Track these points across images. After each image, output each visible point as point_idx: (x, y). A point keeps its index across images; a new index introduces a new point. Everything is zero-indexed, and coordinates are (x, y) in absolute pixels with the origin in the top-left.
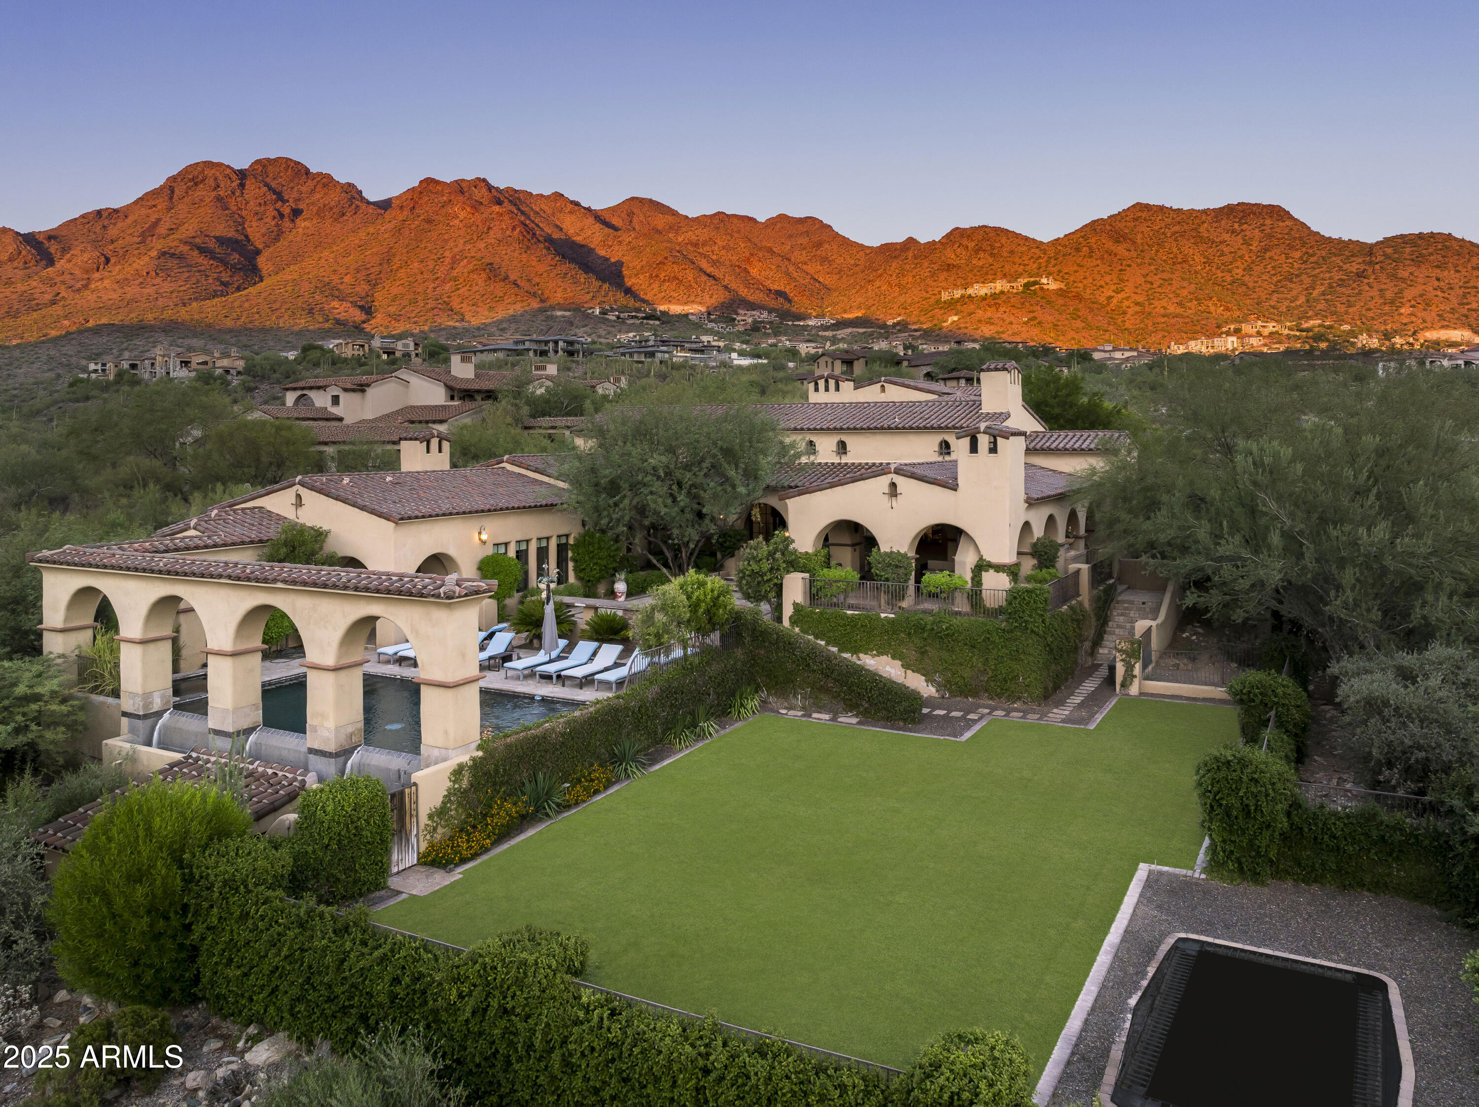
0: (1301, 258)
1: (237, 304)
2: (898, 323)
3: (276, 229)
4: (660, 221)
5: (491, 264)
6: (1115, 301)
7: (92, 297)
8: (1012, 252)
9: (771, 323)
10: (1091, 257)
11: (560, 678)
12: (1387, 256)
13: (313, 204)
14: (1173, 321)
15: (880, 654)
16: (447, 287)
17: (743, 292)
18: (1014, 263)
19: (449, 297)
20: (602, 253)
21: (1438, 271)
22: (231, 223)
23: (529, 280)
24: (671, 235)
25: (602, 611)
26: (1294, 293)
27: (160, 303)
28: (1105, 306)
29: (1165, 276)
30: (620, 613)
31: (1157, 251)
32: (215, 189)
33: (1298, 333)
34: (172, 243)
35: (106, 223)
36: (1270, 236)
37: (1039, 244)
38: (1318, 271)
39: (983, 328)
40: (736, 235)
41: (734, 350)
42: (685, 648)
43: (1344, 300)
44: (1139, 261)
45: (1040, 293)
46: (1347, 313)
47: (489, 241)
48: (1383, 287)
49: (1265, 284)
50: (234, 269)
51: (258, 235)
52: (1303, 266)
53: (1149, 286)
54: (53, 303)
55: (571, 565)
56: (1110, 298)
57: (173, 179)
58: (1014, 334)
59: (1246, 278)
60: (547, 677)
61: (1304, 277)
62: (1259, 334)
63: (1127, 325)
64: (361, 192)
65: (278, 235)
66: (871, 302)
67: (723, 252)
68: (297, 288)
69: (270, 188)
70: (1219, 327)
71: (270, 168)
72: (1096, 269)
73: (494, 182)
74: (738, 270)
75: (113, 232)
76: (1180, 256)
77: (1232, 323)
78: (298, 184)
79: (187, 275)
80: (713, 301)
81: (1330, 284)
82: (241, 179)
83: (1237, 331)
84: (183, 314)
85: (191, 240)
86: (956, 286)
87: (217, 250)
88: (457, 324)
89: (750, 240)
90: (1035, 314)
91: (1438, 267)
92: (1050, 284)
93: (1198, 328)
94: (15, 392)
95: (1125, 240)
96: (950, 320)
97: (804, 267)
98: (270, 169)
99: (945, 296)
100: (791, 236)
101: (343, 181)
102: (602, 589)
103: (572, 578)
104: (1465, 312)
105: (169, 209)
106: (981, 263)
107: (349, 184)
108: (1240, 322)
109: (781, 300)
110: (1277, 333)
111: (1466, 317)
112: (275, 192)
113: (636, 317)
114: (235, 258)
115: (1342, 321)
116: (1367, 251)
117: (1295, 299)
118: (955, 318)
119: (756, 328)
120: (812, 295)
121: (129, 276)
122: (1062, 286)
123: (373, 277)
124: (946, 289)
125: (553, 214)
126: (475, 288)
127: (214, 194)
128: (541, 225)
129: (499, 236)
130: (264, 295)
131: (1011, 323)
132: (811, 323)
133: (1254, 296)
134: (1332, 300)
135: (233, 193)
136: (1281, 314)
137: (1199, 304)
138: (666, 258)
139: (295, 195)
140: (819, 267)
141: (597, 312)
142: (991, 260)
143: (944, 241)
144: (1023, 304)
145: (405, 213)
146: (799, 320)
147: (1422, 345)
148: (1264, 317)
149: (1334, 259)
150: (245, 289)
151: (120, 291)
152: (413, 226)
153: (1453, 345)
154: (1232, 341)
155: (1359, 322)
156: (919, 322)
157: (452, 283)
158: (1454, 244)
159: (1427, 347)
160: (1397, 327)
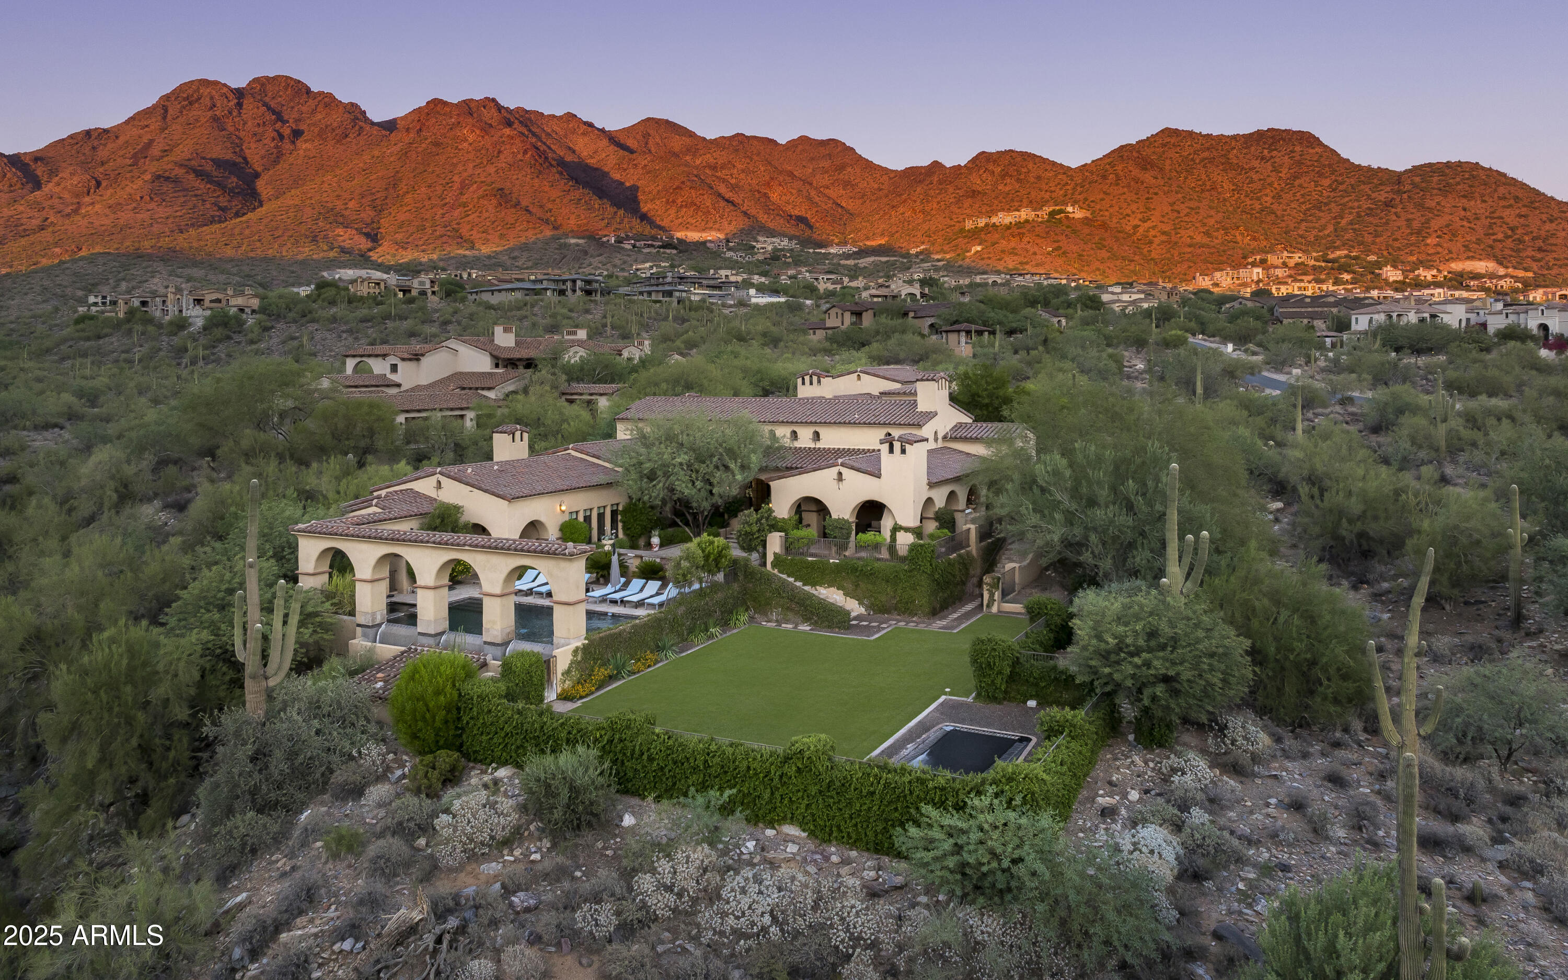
0: (1330, 186)
1: (237, 231)
2: (921, 253)
3: (275, 151)
4: (677, 143)
5: (501, 189)
6: (1141, 230)
7: (84, 222)
8: (1039, 178)
9: (792, 250)
10: (1118, 184)
11: (623, 602)
12: (1413, 184)
13: (314, 125)
14: (1199, 251)
15: (829, 586)
16: (456, 213)
17: (763, 218)
18: (1041, 190)
19: (458, 224)
20: (616, 176)
21: (1464, 201)
22: (229, 145)
23: (541, 207)
24: (688, 158)
25: (646, 559)
26: (1323, 221)
27: (156, 229)
28: (1130, 236)
29: (1193, 204)
30: (658, 560)
31: (1186, 178)
32: (211, 108)
33: (1323, 264)
34: (166, 165)
35: (96, 143)
36: (1300, 163)
37: (1065, 170)
38: (1346, 199)
39: (1006, 259)
40: (755, 158)
41: (752, 285)
42: (701, 583)
43: (1371, 229)
44: (1166, 189)
45: (1065, 222)
46: (1374, 243)
47: (500, 165)
48: (1410, 216)
49: (1294, 213)
50: (233, 194)
51: (257, 157)
52: (1332, 194)
53: (1176, 214)
54: (42, 228)
55: (620, 525)
56: (1136, 227)
57: (166, 98)
58: (1037, 265)
59: (1275, 207)
60: (614, 602)
61: (1333, 205)
62: (1285, 265)
63: (1153, 255)
64: (364, 112)
65: (278, 157)
66: (895, 229)
67: (743, 176)
68: (300, 214)
69: (269, 108)
70: (1245, 258)
71: (269, 87)
72: (1123, 197)
73: (504, 102)
74: (757, 196)
75: (103, 153)
76: (1208, 183)
77: (1258, 253)
78: (299, 103)
79: (183, 199)
80: (732, 227)
81: (1358, 213)
82: (239, 98)
83: (1263, 262)
84: (181, 241)
85: (187, 163)
86: (980, 214)
87: (215, 173)
88: (467, 253)
89: (770, 163)
90: (1061, 244)
91: (1464, 196)
92: (1075, 212)
93: (1224, 258)
94: (13, 326)
95: (1152, 167)
96: (974, 250)
97: (827, 191)
99: (969, 225)
100: (812, 159)
101: (345, 100)
102: (642, 542)
103: (621, 535)
104: (1491, 242)
105: (163, 130)
106: (1007, 189)
107: (352, 104)
108: (1268, 253)
109: (802, 226)
110: (1303, 263)
111: (1492, 247)
112: (274, 112)
113: (652, 246)
114: (233, 181)
115: (1368, 252)
116: (1395, 178)
117: (1323, 228)
118: (979, 248)
119: (775, 257)
120: (834, 221)
121: (121, 201)
122: (1088, 214)
123: (378, 202)
124: (970, 216)
125: (566, 136)
126: (485, 215)
127: (210, 113)
128: (553, 147)
129: (510, 159)
130: (265, 221)
131: (1035, 254)
132: (832, 251)
133: (1283, 225)
134: (1359, 230)
135: (230, 113)
136: (1309, 243)
137: (1226, 234)
138: (683, 183)
139: (295, 115)
140: (842, 192)
141: (613, 240)
142: (1017, 186)
143: (970, 165)
144: (1048, 233)
145: (412, 135)
146: (821, 248)
147: (1445, 277)
148: (1291, 247)
149: (1362, 187)
150: (244, 214)
151: (112, 216)
152: (420, 149)
153: (1476, 276)
154: (1257, 273)
155: (1385, 253)
156: (942, 251)
157: (461, 209)
158: (1481, 173)
159: (1451, 280)
160: (1423, 257)
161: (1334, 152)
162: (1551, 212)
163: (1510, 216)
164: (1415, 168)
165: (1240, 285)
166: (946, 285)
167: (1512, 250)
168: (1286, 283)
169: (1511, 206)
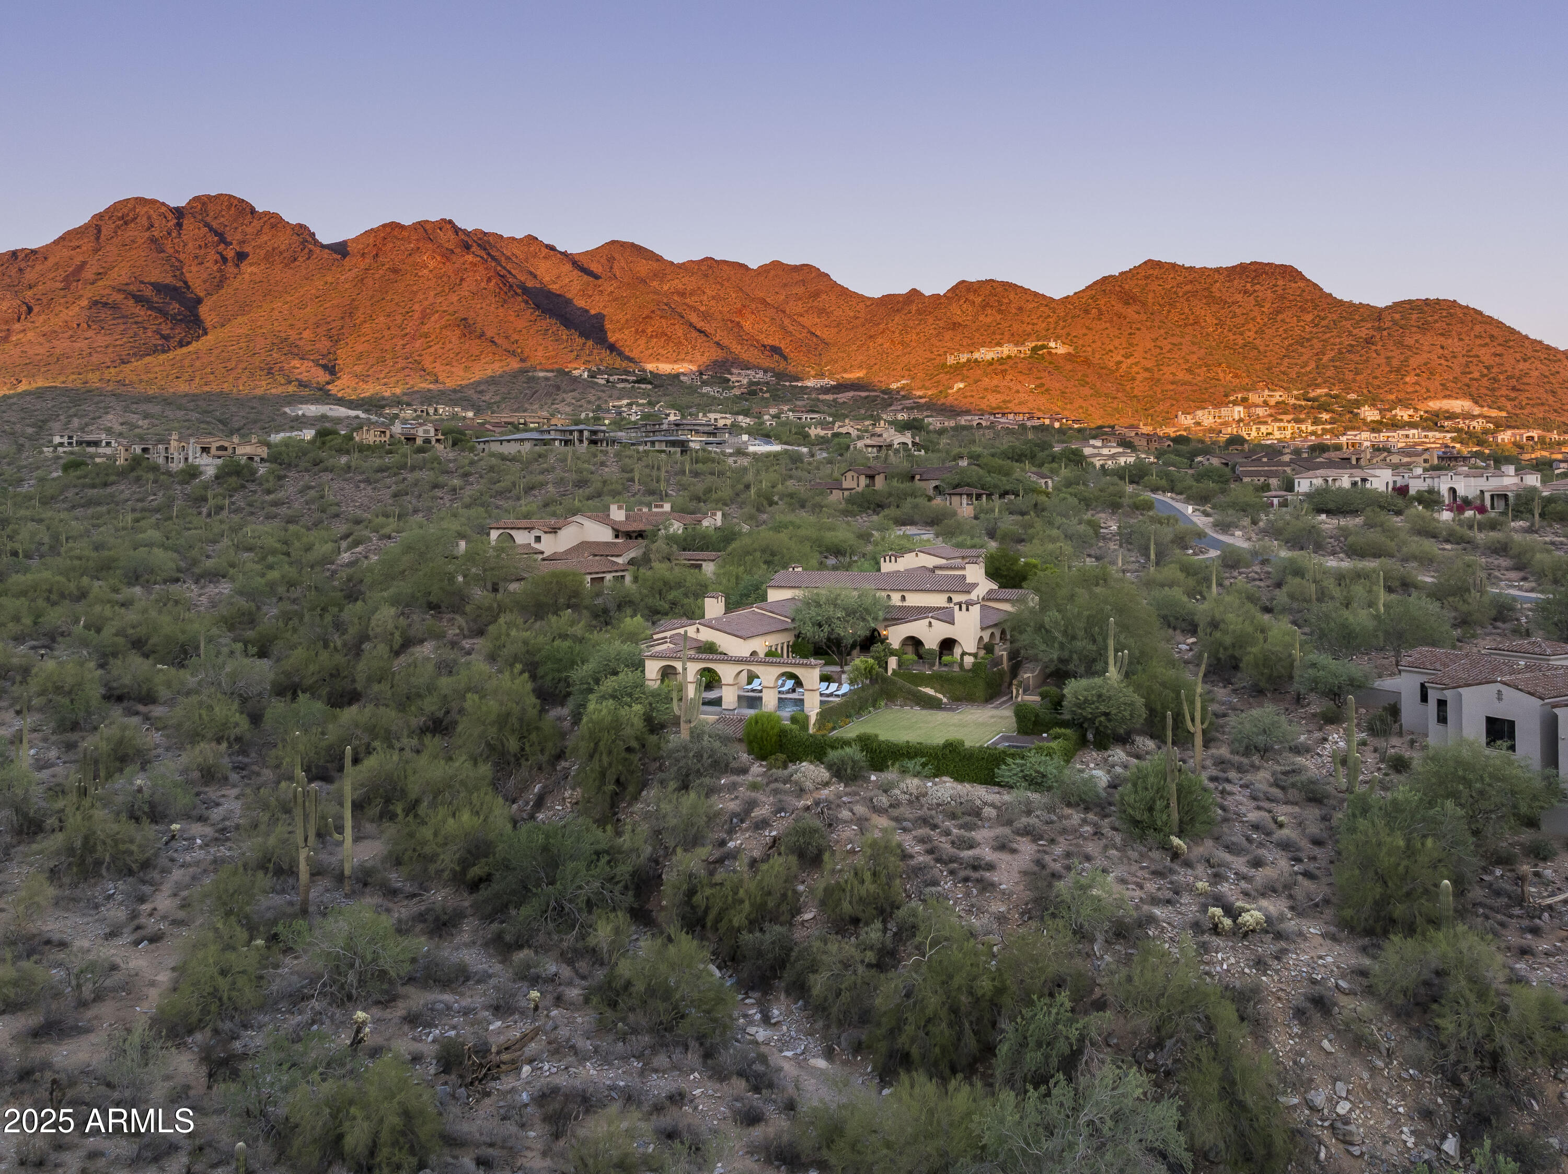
0: (1312, 321)
1: (187, 362)
2: (902, 388)
3: (218, 275)
4: (643, 268)
5: (465, 319)
6: (1124, 366)
7: (17, 351)
8: (1020, 309)
9: (767, 383)
10: (1100, 319)
12: (1395, 323)
13: (260, 247)
14: (1181, 389)
15: (927, 687)
16: (418, 344)
17: (736, 348)
18: (1022, 322)
19: (420, 355)
20: (580, 303)
21: (1442, 339)
22: (168, 267)
23: (507, 337)
24: (655, 284)
26: (1305, 358)
27: (95, 359)
28: (1113, 372)
29: (1176, 340)
31: (1169, 312)
32: (149, 229)
33: (1303, 403)
34: (102, 289)
35: (23, 265)
36: (1282, 297)
37: (1046, 301)
38: (1328, 335)
39: (989, 397)
40: (726, 284)
41: (742, 429)
43: (1352, 367)
44: (1149, 324)
45: (1048, 358)
46: (1354, 381)
47: (463, 294)
48: (1390, 354)
49: (1276, 348)
50: (175, 320)
51: (199, 282)
52: (1314, 330)
53: (1158, 350)
56: (1119, 363)
57: (99, 217)
58: (1020, 403)
59: (1258, 342)
61: (1315, 341)
62: (1266, 403)
63: (1136, 392)
64: (314, 234)
65: (222, 281)
66: (873, 361)
67: (713, 303)
68: (251, 345)
69: (211, 229)
70: (1226, 396)
72: (1105, 333)
73: (460, 224)
74: (730, 325)
75: (30, 275)
76: (1191, 317)
77: (1240, 391)
78: (242, 224)
79: (122, 327)
80: (704, 359)
81: (1339, 349)
82: (178, 218)
83: (1244, 400)
84: (126, 373)
85: (125, 288)
86: (962, 349)
87: (155, 299)
88: (432, 386)
89: (741, 289)
90: (1043, 381)
91: (1442, 335)
92: (1059, 348)
93: (1206, 396)
95: (1135, 301)
96: (956, 387)
97: (800, 319)
98: (210, 206)
99: (951, 360)
100: (785, 285)
101: (293, 221)
104: (1467, 381)
105: (96, 251)
106: (988, 321)
107: (300, 225)
108: (1249, 390)
109: (776, 357)
110: (1283, 402)
111: (1468, 386)
112: (216, 233)
113: (626, 381)
114: (175, 307)
115: (1348, 390)
116: (1376, 314)
117: (1306, 364)
118: (961, 385)
119: (752, 391)
120: (809, 351)
121: (56, 328)
122: (1071, 350)
123: (334, 332)
124: (951, 351)
125: (526, 260)
126: (449, 346)
127: (147, 234)
128: (513, 272)
129: (473, 288)
130: (215, 352)
131: (1018, 391)
132: (810, 383)
133: (1266, 360)
134: (1340, 367)
135: (169, 234)
136: (1291, 381)
137: (1208, 371)
138: (653, 312)
139: (238, 236)
140: (816, 320)
141: (585, 374)
142: (999, 317)
143: (950, 295)
144: (1030, 369)
145: (367, 261)
146: (797, 381)
147: (1421, 417)
148: (1272, 385)
149: (1344, 323)
150: (189, 343)
151: (48, 345)
152: (377, 276)
153: (1451, 416)
154: (1238, 411)
155: (1365, 391)
156: (923, 387)
157: (423, 339)
158: (1459, 311)
159: (1426, 420)
160: (1402, 395)
161: (1315, 286)
162: (1524, 351)
163: (1485, 354)
164: (1396, 304)
165: (1221, 424)
166: (931, 427)
167: (1488, 388)
168: (1265, 423)
169: (1487, 344)
